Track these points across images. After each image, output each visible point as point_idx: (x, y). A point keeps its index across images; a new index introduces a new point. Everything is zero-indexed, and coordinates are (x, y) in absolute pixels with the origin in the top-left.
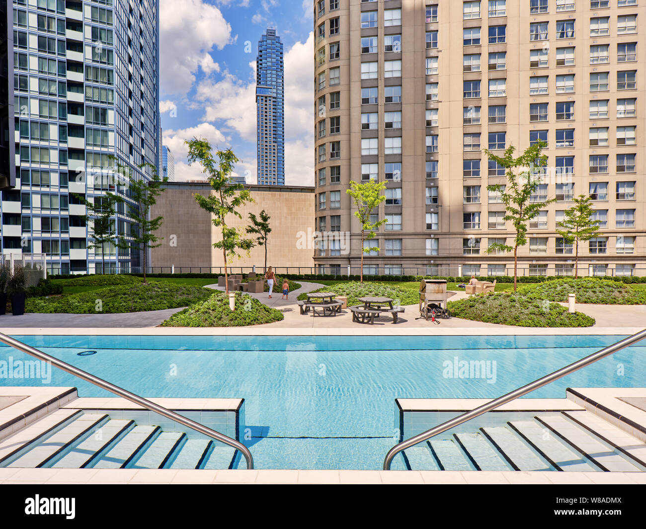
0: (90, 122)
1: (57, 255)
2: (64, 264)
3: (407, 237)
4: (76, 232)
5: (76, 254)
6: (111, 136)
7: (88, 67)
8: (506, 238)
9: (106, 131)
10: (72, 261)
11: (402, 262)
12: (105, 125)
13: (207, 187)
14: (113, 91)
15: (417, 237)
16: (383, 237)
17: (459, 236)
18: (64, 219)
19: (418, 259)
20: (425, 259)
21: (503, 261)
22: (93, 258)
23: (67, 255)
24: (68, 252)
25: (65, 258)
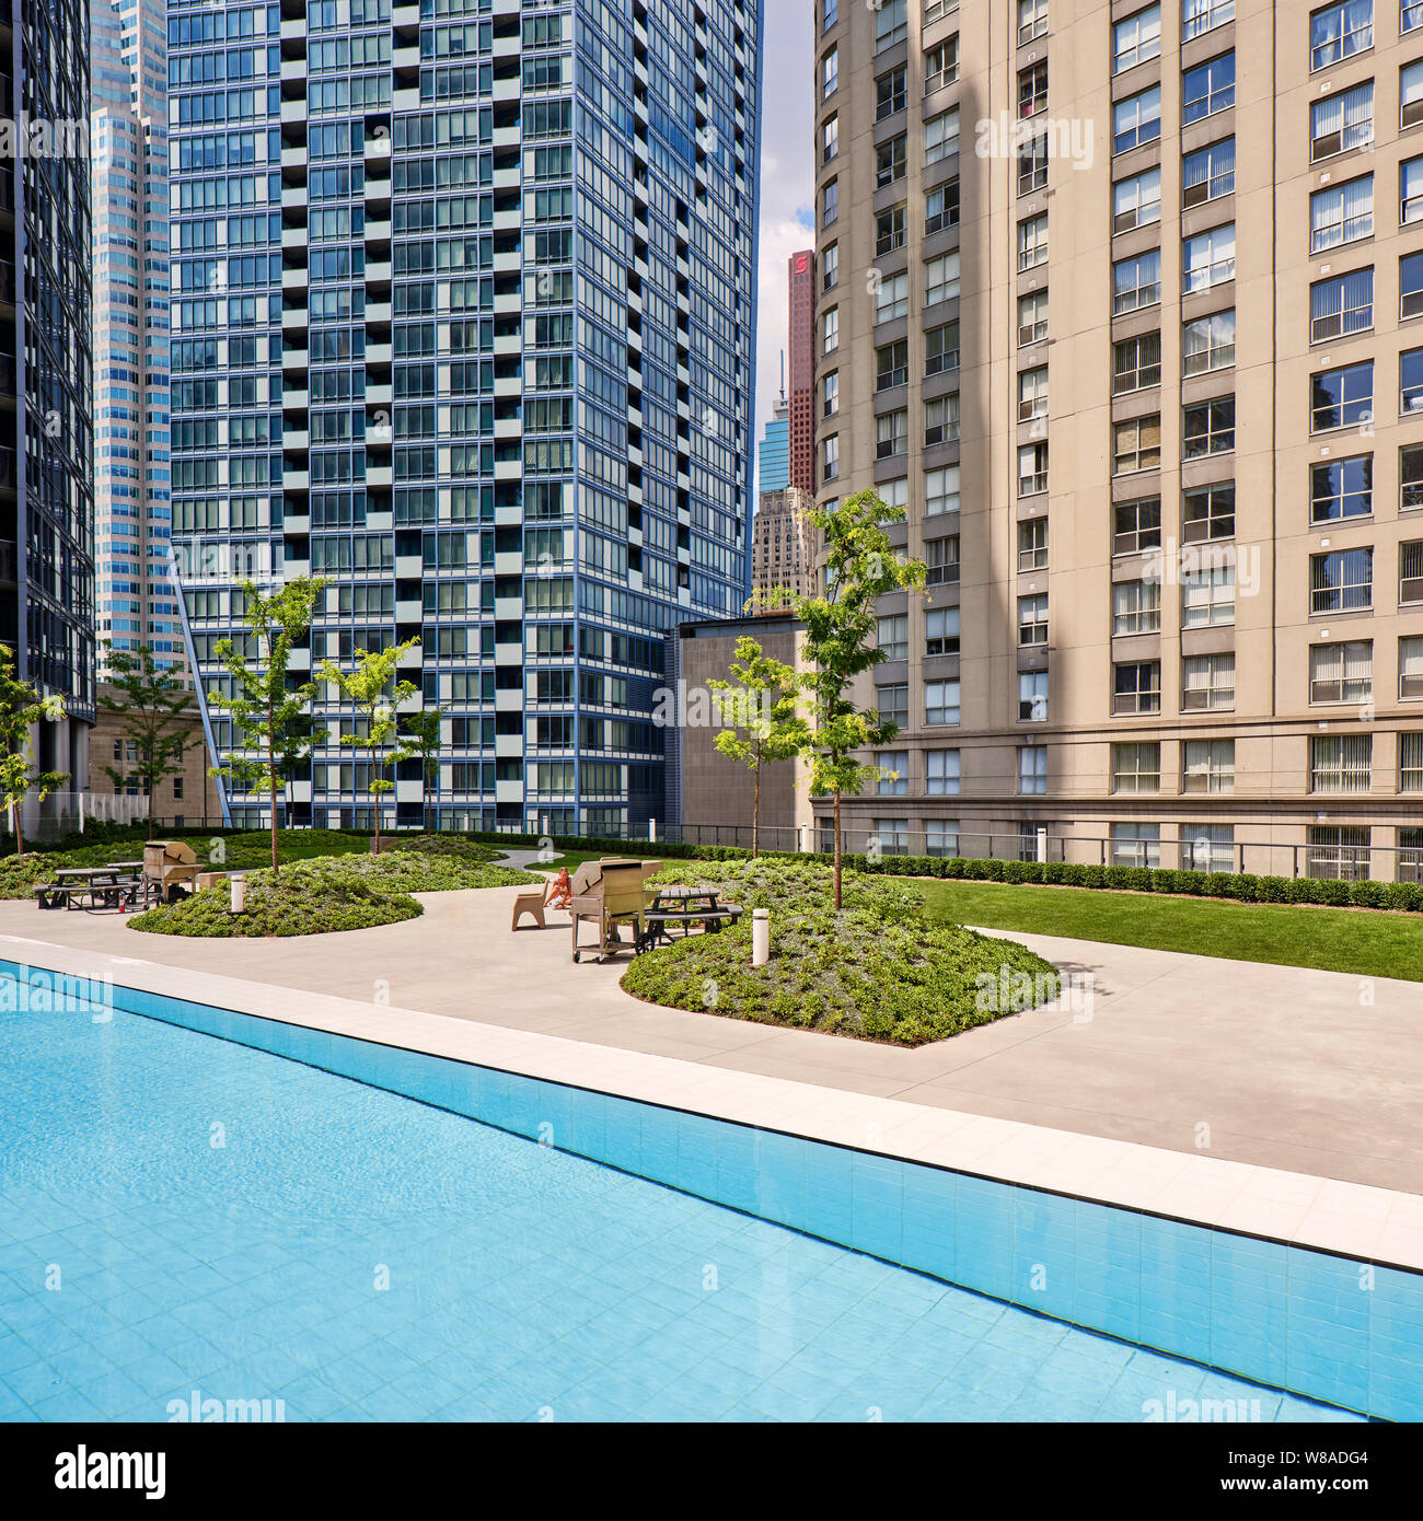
0: (532, 517)
1: (475, 792)
2: (487, 811)
3: (970, 743)
4: (508, 746)
5: (508, 791)
6: (568, 536)
7: (529, 402)
8: (1231, 741)
9: (558, 531)
10: (500, 805)
11: (960, 815)
12: (558, 517)
13: (785, 627)
14: (571, 442)
15: (994, 742)
16: (917, 745)
17: (1097, 737)
18: (486, 720)
19: (994, 806)
20: (1012, 806)
21: (1223, 812)
22: (534, 799)
23: (493, 792)
24: (494, 785)
25: (488, 799)
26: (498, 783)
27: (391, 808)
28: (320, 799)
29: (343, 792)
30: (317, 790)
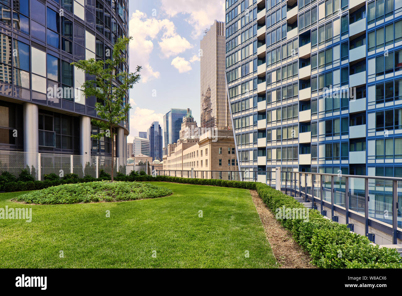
1: (337, 158)
18: (344, 119)
22: (372, 161)
23: (347, 158)
24: (348, 155)
25: (344, 162)
26: (350, 153)
27: (296, 167)
28: (269, 164)
29: (277, 160)
30: (269, 160)
